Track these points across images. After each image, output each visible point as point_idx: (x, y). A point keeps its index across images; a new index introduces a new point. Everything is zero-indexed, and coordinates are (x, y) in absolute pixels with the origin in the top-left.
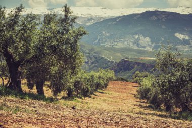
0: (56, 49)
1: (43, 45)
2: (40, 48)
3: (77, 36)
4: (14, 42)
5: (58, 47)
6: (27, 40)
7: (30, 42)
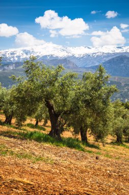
0: (89, 103)
1: (78, 99)
2: (75, 102)
3: (109, 93)
4: (54, 96)
5: (91, 102)
6: (64, 95)
7: (67, 96)
